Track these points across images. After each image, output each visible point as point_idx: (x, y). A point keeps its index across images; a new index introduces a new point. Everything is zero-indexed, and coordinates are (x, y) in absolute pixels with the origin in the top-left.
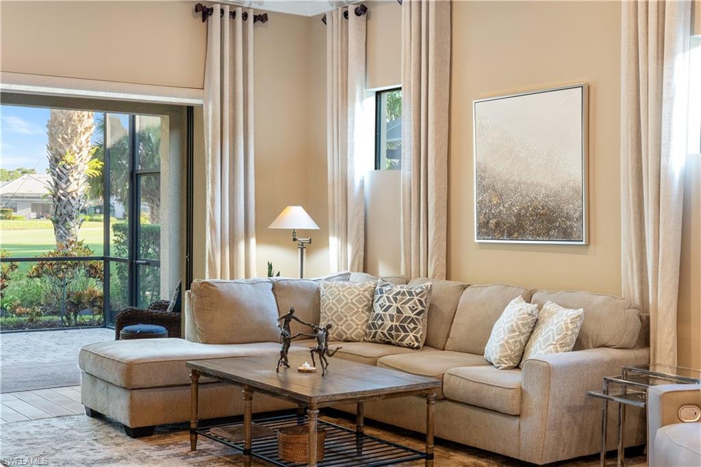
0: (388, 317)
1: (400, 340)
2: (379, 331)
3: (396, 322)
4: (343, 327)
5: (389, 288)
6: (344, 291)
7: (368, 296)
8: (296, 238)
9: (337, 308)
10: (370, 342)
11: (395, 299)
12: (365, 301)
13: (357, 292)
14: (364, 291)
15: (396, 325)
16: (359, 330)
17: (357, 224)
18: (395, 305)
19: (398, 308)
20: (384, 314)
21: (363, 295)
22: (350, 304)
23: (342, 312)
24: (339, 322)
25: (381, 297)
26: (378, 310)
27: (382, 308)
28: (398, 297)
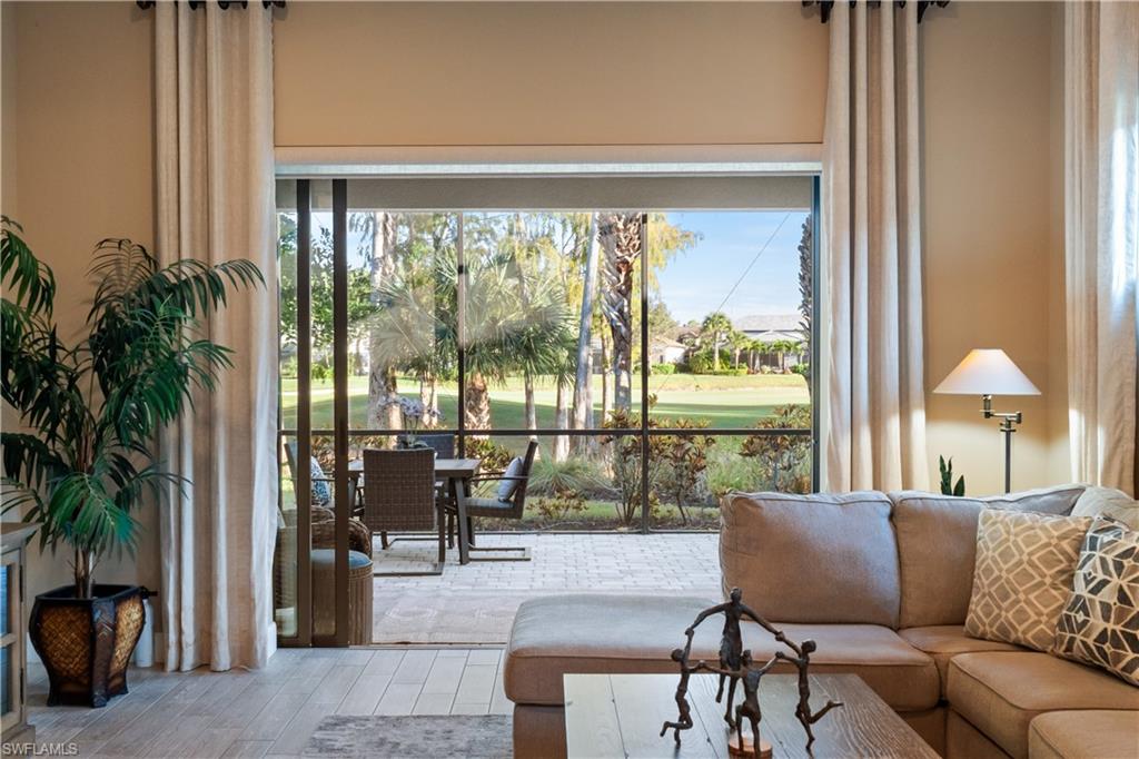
0: (1098, 607)
1: (1124, 669)
2: (1079, 637)
3: (1117, 623)
4: (1010, 615)
5: (1111, 537)
6: (1016, 535)
7: (1070, 550)
8: (991, 411)
9: (1000, 570)
10: (1059, 657)
11: (1119, 567)
12: (1061, 562)
13: (1045, 540)
14: (1061, 538)
15: (1114, 631)
16: (1042, 626)
17: (1117, 385)
18: (1115, 581)
19: (1121, 589)
20: (1090, 600)
21: (1055, 546)
22: (1025, 566)
23: (1008, 581)
24: (1003, 601)
25: (1090, 557)
26: (1081, 589)
27: (1088, 583)
28: (1125, 562)
